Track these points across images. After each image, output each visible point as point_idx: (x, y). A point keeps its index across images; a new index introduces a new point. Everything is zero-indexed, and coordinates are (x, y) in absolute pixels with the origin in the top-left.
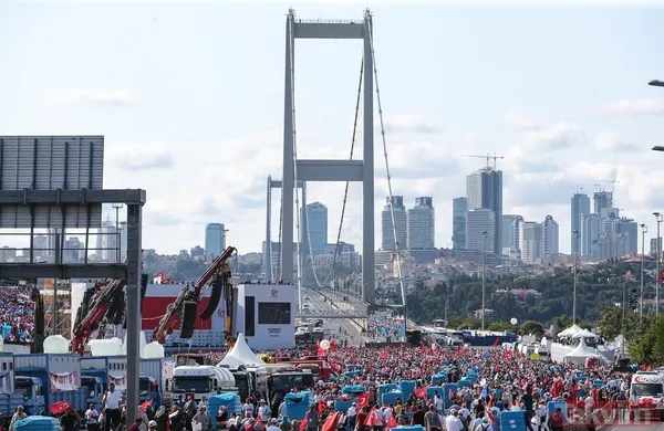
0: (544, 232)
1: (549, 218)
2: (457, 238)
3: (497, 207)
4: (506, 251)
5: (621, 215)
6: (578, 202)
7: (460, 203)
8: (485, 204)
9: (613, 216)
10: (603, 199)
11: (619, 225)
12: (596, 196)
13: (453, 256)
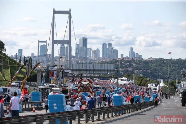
0: (97, 52)
1: (98, 49)
2: (76, 53)
3: (86, 46)
4: (88, 56)
5: (114, 48)
6: (104, 45)
7: (77, 45)
8: (83, 46)
9: (112, 49)
10: (110, 45)
11: (114, 51)
12: (108, 44)
13: (76, 57)
